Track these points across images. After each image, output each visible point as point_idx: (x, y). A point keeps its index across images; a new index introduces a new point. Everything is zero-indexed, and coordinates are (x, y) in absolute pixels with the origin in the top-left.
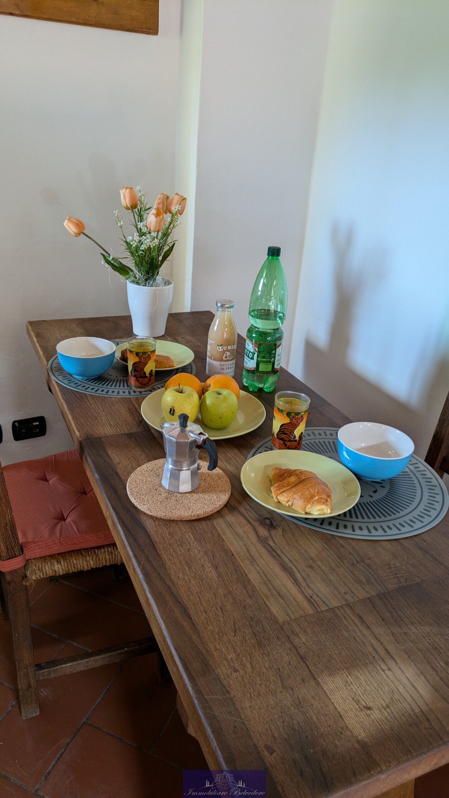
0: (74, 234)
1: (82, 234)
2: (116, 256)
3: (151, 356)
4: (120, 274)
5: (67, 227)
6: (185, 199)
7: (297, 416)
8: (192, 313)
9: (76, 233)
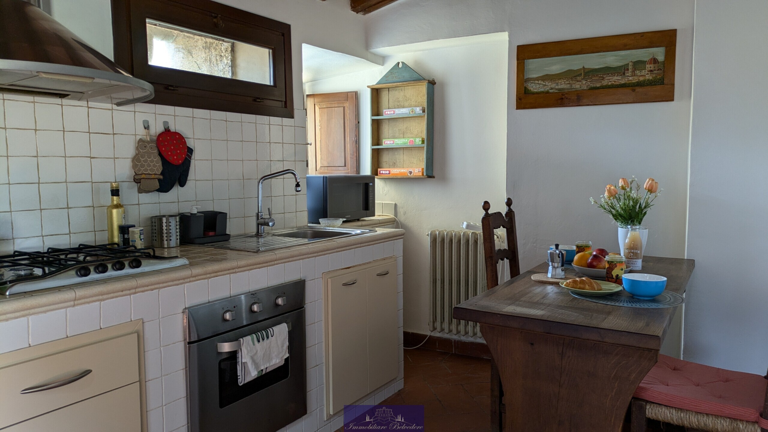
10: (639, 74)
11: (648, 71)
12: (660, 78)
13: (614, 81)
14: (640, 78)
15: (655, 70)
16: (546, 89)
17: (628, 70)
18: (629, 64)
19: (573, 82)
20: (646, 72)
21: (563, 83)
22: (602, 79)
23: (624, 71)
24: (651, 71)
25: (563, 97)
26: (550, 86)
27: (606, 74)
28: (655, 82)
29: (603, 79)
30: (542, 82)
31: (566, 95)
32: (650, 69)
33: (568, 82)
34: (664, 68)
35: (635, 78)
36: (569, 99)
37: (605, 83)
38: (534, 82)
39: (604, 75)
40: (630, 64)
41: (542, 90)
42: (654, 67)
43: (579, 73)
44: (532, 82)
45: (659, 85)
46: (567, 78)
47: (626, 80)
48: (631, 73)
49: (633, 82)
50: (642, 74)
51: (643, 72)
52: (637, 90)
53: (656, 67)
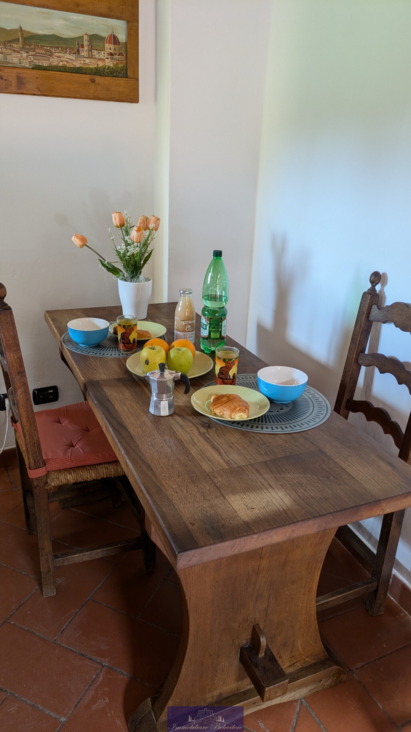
0: (79, 246)
1: (85, 246)
2: (109, 262)
3: (134, 328)
4: (113, 273)
5: (74, 241)
6: (159, 219)
7: (230, 361)
8: (168, 304)
9: (80, 245)
10: (97, 56)
11: (108, 54)
12: (122, 67)
13: (67, 62)
15: (116, 54)
17: (83, 46)
18: (83, 37)
19: (8, 51)
20: (105, 54)
22: (50, 54)
23: (78, 48)
24: (111, 54)
27: (54, 47)
28: (117, 72)
29: (51, 55)
32: (110, 51)
34: (126, 54)
35: (93, 62)
36: (5, 80)
37: (54, 61)
39: (52, 47)
40: (85, 37)
42: (115, 50)
43: (15, 37)
45: (121, 77)
47: (82, 62)
48: (87, 53)
49: (91, 67)
50: (100, 57)
51: (103, 55)
52: (96, 80)
53: (117, 50)
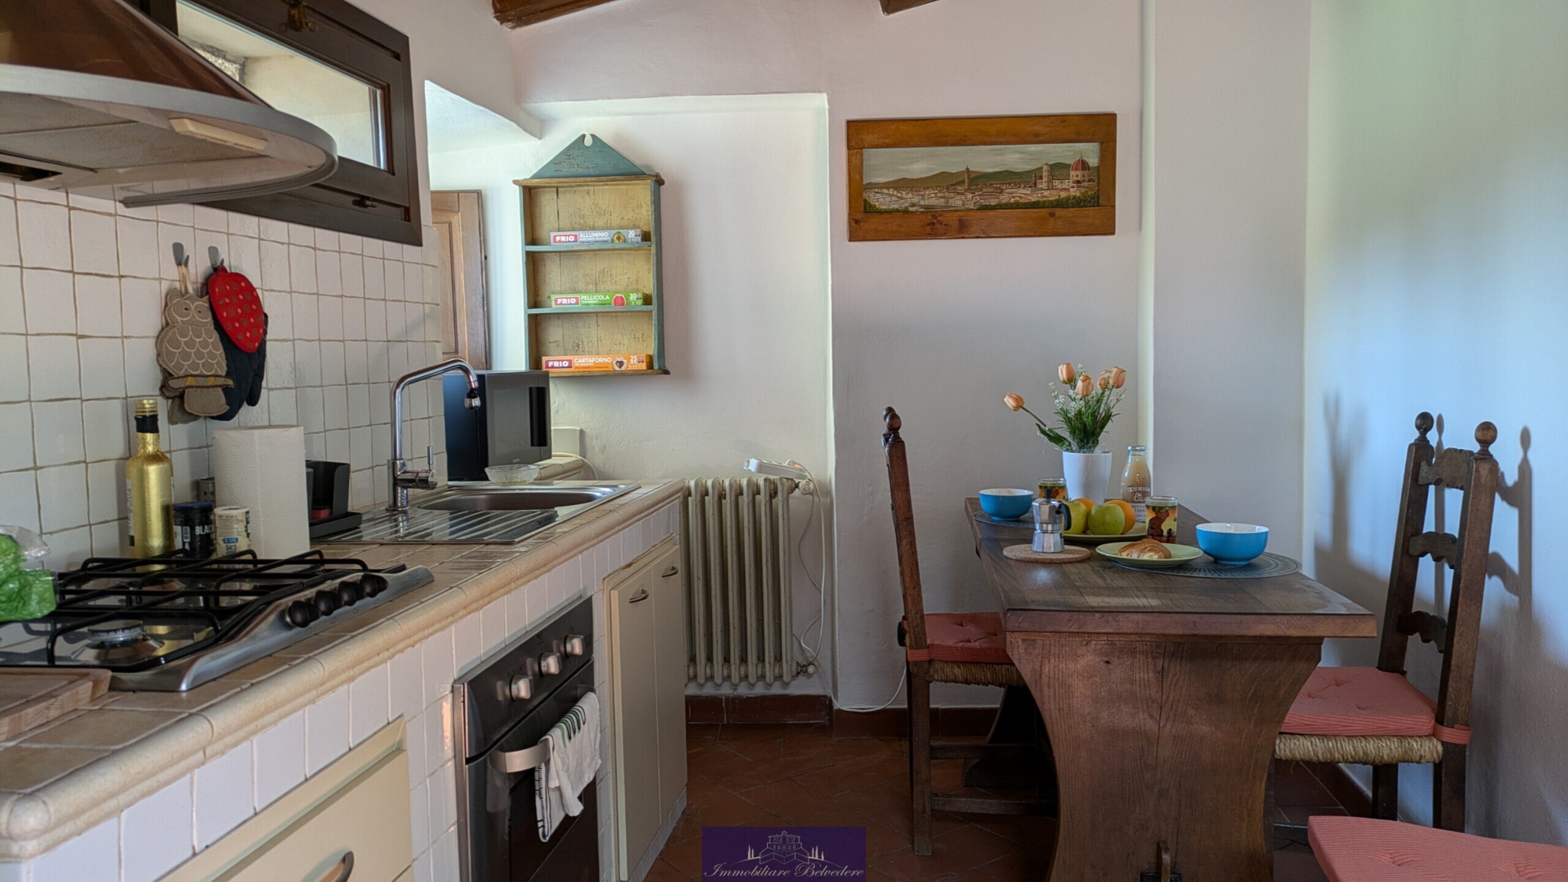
0: (1012, 408)
1: (1021, 409)
2: (1052, 427)
4: (1055, 443)
5: (1007, 402)
6: (1123, 371)
7: (1162, 510)
9: (1014, 407)
10: (1060, 186)
11: (1074, 182)
12: (1092, 195)
13: (1020, 197)
14: (1061, 194)
15: (1084, 181)
16: (903, 206)
17: (1041, 178)
18: (1042, 168)
19: (951, 194)
20: (1070, 183)
21: (933, 195)
22: (999, 191)
23: (1036, 180)
24: (1078, 182)
25: (935, 221)
26: (908, 199)
27: (1006, 184)
28: (1085, 201)
29: (1002, 192)
30: (895, 192)
31: (939, 218)
32: (1076, 179)
33: (942, 195)
34: (1099, 179)
35: (1054, 193)
36: (945, 225)
37: (1005, 198)
38: (880, 191)
39: (1003, 184)
40: (1045, 168)
41: (896, 206)
42: (1083, 176)
43: (961, 179)
44: (877, 190)
45: (1091, 206)
46: (939, 187)
47: (1039, 195)
48: (1046, 184)
49: (1051, 199)
50: (1064, 187)
51: (1066, 184)
52: (1057, 214)
53: (1086, 175)
